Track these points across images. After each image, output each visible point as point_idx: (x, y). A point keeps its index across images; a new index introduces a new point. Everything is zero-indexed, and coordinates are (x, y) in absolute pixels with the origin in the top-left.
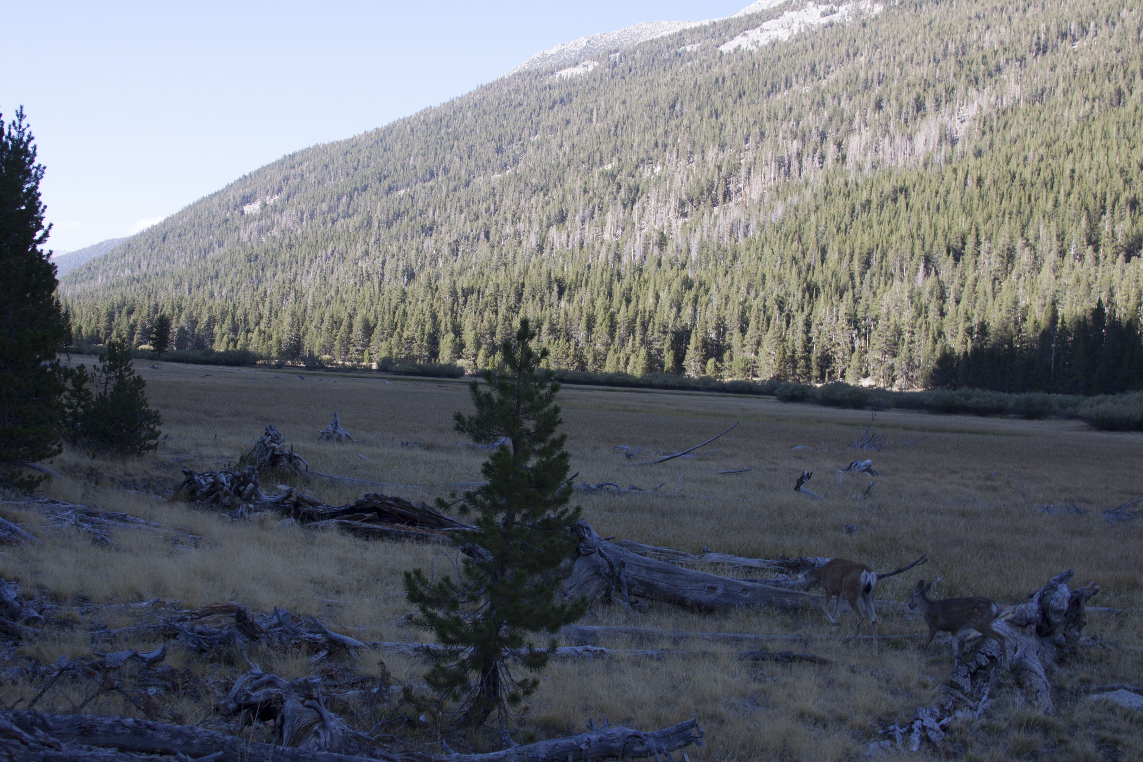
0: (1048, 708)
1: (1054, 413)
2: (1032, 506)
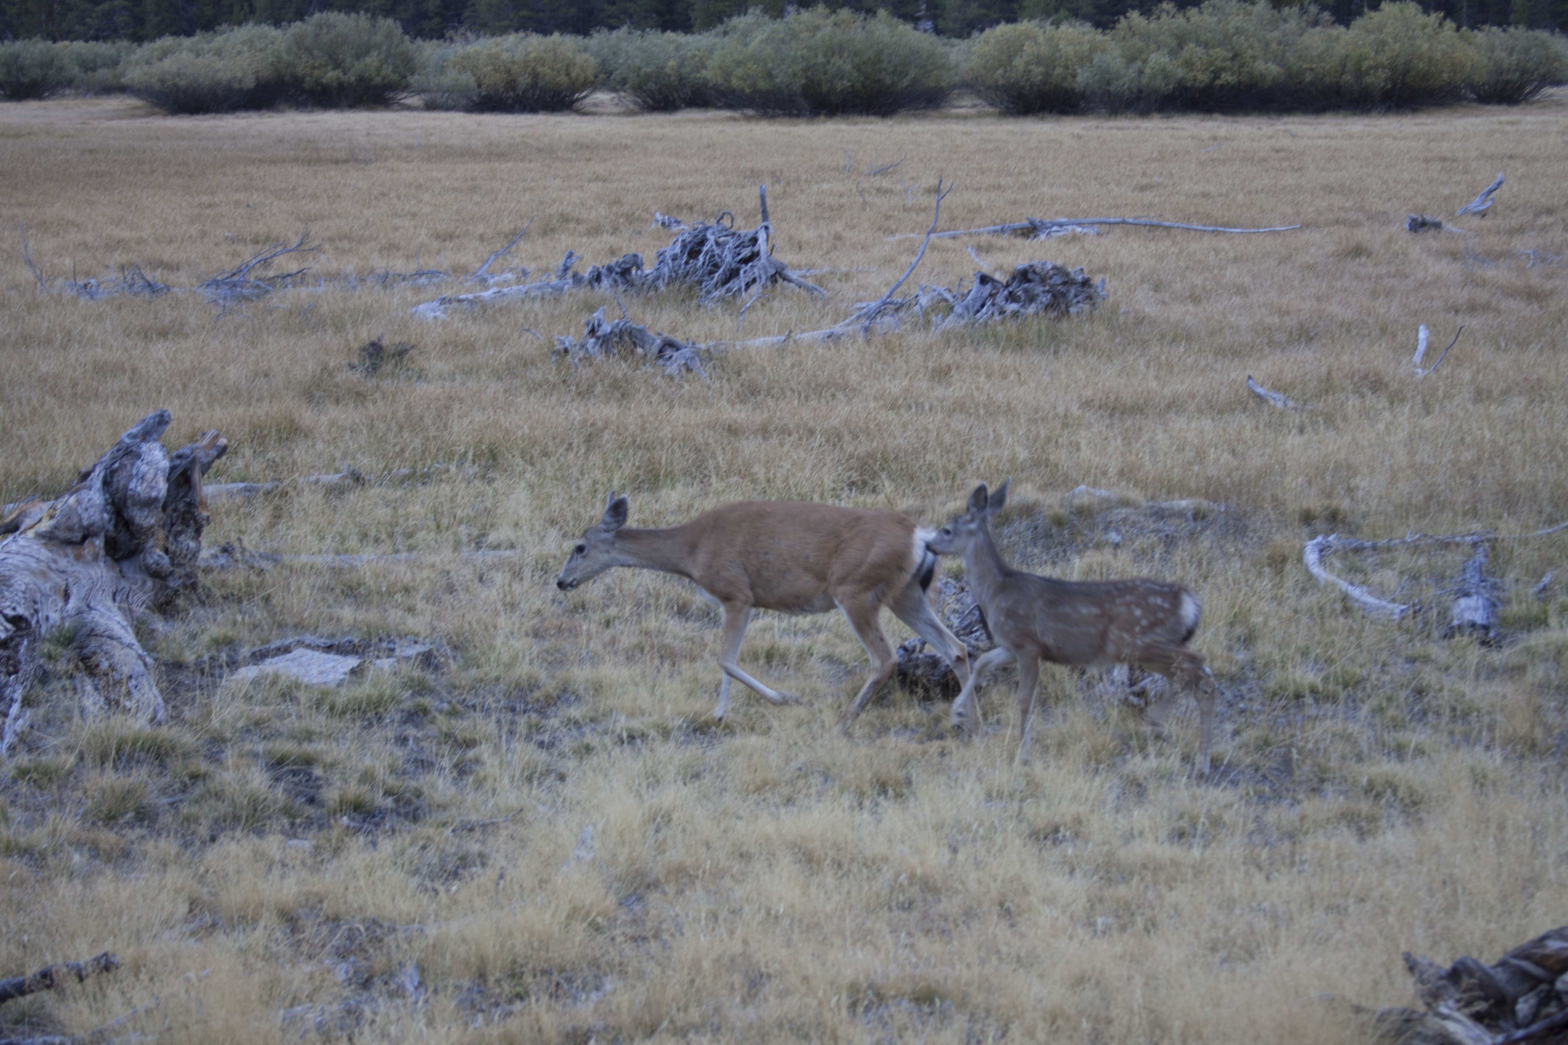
0: (155, 712)
1: (70, 83)
2: (51, 286)
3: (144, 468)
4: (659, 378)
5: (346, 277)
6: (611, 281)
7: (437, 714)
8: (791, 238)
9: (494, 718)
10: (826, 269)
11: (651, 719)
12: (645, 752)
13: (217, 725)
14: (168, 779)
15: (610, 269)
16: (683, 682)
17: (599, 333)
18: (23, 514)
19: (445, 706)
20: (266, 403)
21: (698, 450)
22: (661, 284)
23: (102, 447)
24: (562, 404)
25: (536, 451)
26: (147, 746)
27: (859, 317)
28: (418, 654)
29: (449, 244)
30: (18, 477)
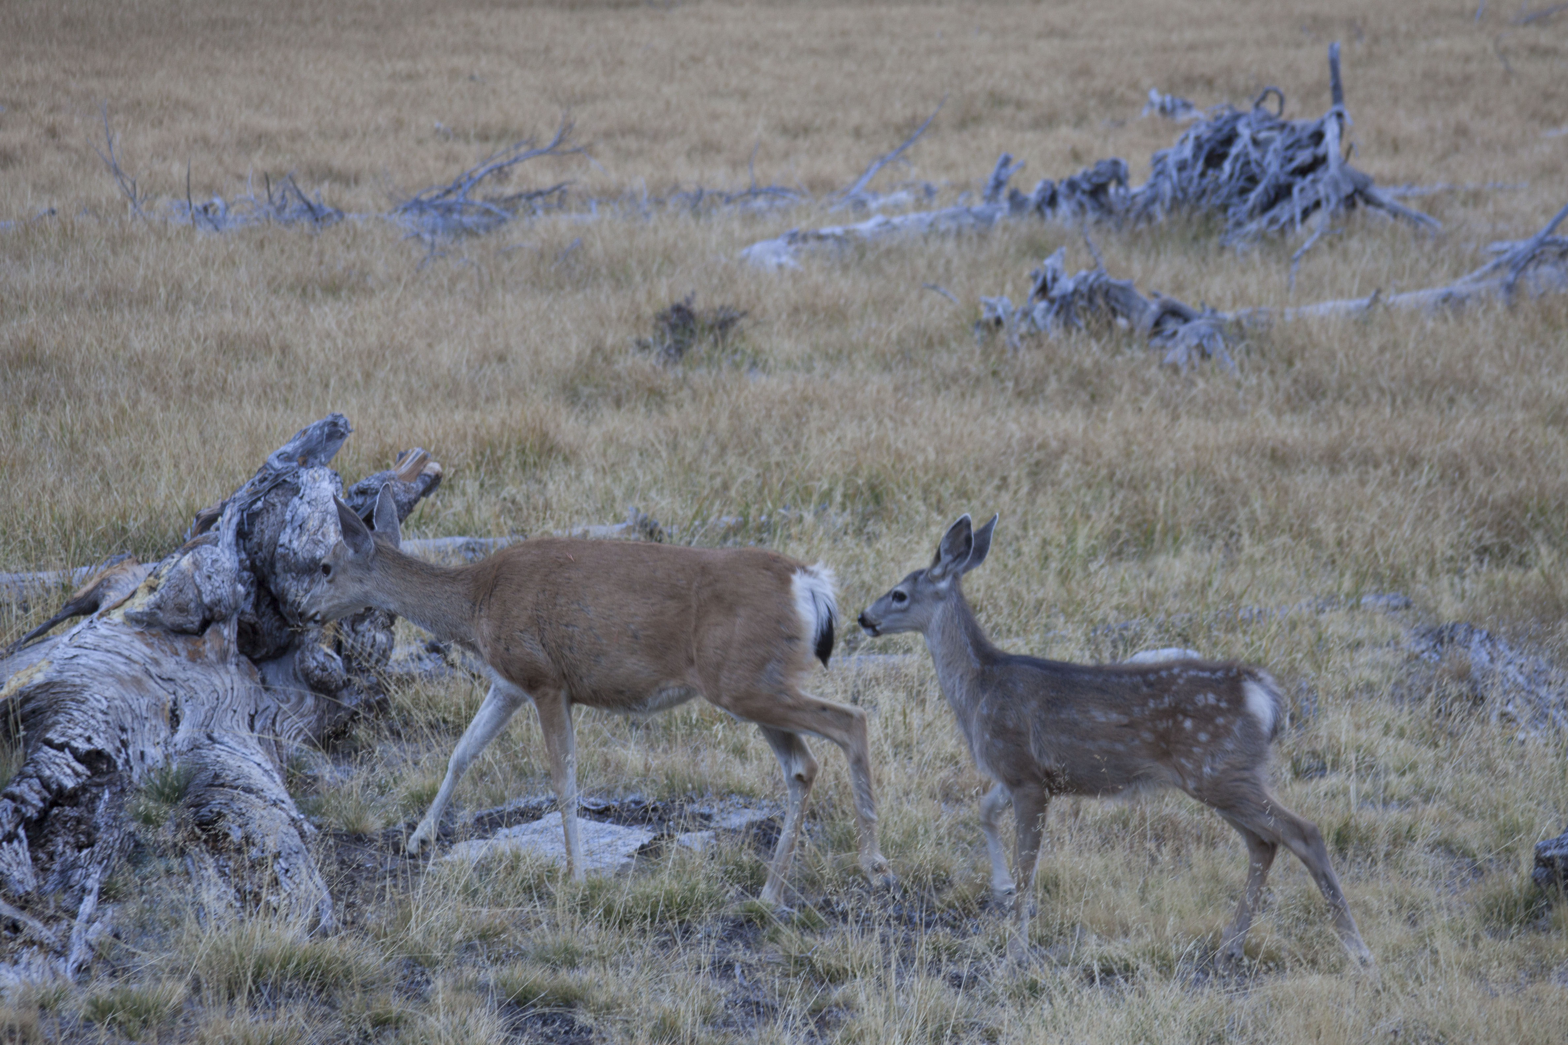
0: (318, 913)
2: (150, 208)
3: (304, 510)
4: (1154, 370)
5: (633, 197)
6: (1073, 204)
7: (781, 926)
8: (1380, 132)
9: (877, 934)
10: (1441, 185)
11: (1141, 942)
12: (1132, 998)
13: (419, 938)
14: (338, 1024)
15: (1072, 185)
16: (1194, 880)
17: (1055, 293)
18: (105, 584)
19: (796, 914)
20: (501, 405)
21: (1219, 491)
22: (1159, 212)
23: (233, 474)
24: (992, 412)
25: (947, 490)
26: (303, 970)
27: (1497, 267)
28: (751, 825)
29: (802, 143)
30: (96, 523)
